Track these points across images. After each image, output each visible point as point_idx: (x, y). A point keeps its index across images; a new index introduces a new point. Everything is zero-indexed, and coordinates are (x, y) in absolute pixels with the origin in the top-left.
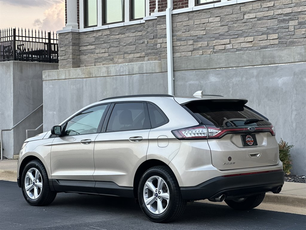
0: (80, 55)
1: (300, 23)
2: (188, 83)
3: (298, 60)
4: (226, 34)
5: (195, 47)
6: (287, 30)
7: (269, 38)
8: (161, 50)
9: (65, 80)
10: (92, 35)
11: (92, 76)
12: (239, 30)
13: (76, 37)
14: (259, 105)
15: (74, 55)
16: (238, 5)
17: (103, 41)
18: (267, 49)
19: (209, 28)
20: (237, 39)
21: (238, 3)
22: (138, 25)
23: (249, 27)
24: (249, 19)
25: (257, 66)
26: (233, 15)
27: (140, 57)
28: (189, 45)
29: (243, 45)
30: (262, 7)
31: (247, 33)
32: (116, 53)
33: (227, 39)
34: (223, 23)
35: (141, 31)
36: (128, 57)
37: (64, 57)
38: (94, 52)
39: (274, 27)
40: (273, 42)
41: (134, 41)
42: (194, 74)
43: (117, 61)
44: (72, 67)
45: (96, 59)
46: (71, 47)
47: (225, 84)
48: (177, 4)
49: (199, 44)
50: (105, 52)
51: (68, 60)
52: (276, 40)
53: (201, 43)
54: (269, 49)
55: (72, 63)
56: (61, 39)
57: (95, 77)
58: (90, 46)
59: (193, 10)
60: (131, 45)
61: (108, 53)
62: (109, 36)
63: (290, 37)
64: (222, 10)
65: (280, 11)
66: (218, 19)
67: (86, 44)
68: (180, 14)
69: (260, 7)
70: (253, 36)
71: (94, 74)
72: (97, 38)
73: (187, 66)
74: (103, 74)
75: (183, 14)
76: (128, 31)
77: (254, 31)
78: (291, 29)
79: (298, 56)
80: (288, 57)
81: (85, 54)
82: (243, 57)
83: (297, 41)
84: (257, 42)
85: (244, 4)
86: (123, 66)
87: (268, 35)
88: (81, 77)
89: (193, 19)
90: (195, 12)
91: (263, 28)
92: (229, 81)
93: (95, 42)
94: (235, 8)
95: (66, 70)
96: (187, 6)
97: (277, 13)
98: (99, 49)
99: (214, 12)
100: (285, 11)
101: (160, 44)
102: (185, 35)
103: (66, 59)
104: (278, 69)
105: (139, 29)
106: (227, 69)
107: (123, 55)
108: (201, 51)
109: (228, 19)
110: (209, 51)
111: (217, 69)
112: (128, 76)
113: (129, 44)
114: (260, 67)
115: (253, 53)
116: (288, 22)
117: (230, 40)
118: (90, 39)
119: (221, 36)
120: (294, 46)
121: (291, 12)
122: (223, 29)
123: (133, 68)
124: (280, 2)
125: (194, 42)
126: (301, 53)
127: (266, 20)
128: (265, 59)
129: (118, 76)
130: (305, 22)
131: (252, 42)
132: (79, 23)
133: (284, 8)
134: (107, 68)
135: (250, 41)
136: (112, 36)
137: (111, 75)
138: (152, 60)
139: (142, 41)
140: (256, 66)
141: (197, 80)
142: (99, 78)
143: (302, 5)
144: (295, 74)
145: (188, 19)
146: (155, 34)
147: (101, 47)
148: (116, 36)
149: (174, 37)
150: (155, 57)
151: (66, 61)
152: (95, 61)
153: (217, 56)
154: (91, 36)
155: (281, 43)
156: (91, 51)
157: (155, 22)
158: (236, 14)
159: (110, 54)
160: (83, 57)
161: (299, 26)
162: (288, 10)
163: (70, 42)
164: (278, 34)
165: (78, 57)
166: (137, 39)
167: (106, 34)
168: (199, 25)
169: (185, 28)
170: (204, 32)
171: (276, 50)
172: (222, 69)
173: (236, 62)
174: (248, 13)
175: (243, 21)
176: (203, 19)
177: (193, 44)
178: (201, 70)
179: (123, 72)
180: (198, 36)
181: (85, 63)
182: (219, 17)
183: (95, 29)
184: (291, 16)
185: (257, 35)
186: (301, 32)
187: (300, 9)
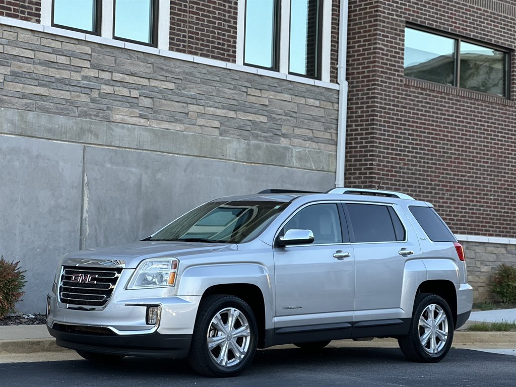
1: (14, 74)
3: (8, 131)
79: (7, 123)
83: (7, 101)
120: (2, 107)
121: (2, 52)
126: (13, 120)
130: (21, 74)
143: (18, 46)
161: (13, 77)
184: (2, 58)
186: (15, 88)
187: (16, 51)
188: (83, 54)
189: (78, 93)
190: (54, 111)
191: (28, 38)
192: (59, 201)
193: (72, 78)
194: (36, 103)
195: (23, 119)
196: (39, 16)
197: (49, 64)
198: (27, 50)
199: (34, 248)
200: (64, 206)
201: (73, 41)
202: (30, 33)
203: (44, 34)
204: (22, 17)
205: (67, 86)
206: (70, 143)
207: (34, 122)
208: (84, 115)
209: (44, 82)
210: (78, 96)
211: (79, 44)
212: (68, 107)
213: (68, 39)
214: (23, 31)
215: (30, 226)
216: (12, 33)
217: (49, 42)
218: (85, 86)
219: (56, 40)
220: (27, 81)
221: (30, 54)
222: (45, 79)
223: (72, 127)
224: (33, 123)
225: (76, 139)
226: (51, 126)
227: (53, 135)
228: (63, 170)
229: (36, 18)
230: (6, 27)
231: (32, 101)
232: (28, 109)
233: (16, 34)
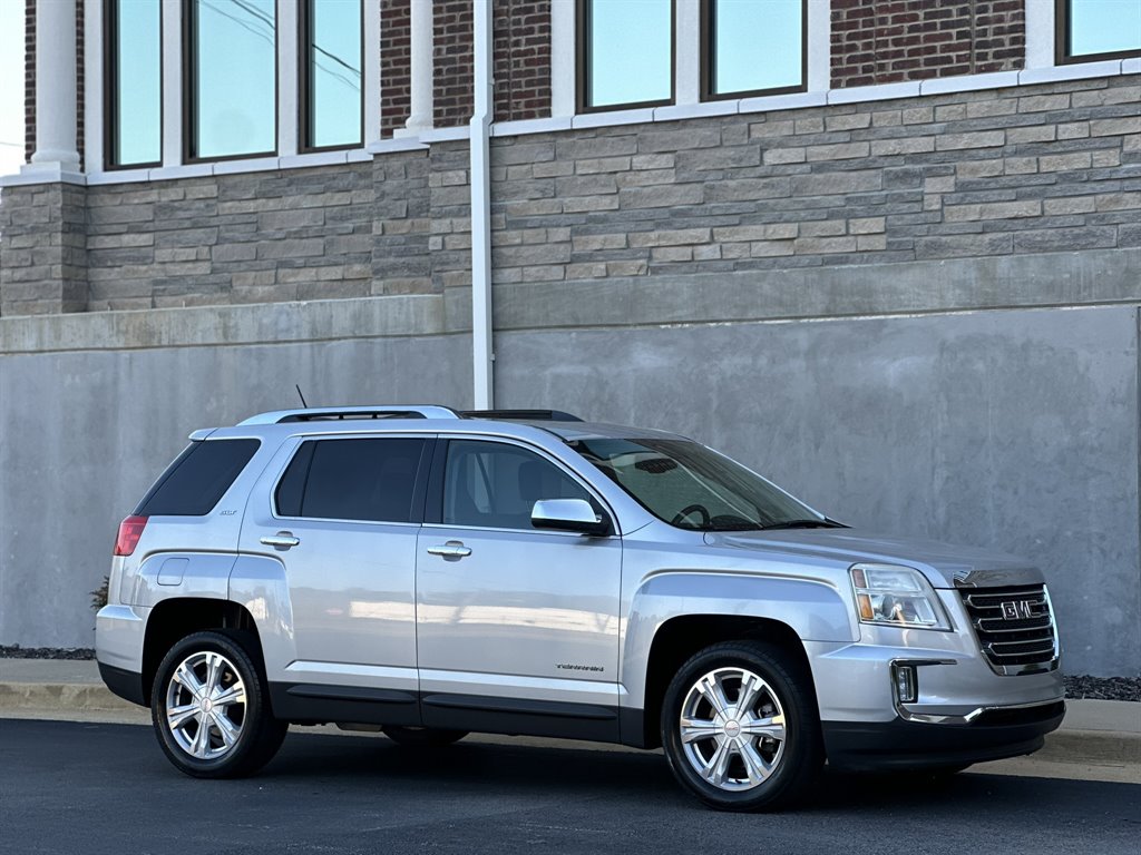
0: (87, 267)
1: (962, 187)
2: (547, 373)
3: (957, 303)
4: (698, 211)
5: (576, 249)
6: (917, 207)
7: (852, 231)
8: (445, 257)
9: (36, 355)
10: (144, 196)
11: (156, 344)
12: (745, 198)
13: (77, 203)
14: (817, 447)
15: (70, 265)
16: (741, 119)
17: (188, 219)
18: (847, 266)
19: (633, 190)
20: (736, 228)
21: (741, 111)
22: (336, 170)
23: (781, 193)
24: (783, 167)
25: (812, 320)
26: (722, 150)
27: (343, 280)
28: (557, 243)
29: (761, 250)
30: (829, 130)
31: (774, 210)
32: (242, 264)
33: (699, 227)
34: (685, 175)
35: (349, 191)
36: (291, 280)
37: (28, 274)
38: (148, 257)
39: (871, 194)
40: (869, 245)
41: (321, 223)
42: (574, 341)
43: (250, 291)
44: (61, 307)
45: (157, 282)
46: (58, 239)
47: (693, 377)
48: (508, 104)
49: (596, 242)
50: (197, 260)
51: (46, 282)
52: (877, 237)
53: (602, 237)
54: (852, 266)
55: (60, 293)
56: (14, 206)
57: (169, 346)
58: (132, 236)
59: (574, 127)
60: (307, 238)
61: (207, 264)
62: (213, 202)
63: (929, 228)
64: (681, 131)
65: (891, 147)
66: (666, 161)
67: (115, 227)
68: (520, 138)
69: (822, 129)
70: (795, 222)
71: (164, 336)
72: (161, 209)
73: (547, 315)
74: (203, 338)
75: (535, 140)
76: (294, 188)
77: (800, 206)
78: (931, 205)
79: (954, 289)
80: (919, 294)
81: (109, 264)
82: (761, 287)
83: (951, 244)
84: (809, 240)
85: (763, 116)
86: (290, 310)
87: (851, 221)
88: (108, 346)
89: (574, 156)
90: (579, 135)
91: (830, 198)
92: (706, 366)
93: (153, 221)
94: (733, 127)
95: (41, 319)
96: (547, 114)
97: (883, 152)
98: (173, 248)
99: (654, 136)
100: (908, 147)
101: (439, 239)
102: (538, 210)
103: (36, 281)
104: (886, 331)
105: (341, 184)
106: (699, 326)
107: (273, 272)
108: (602, 266)
109: (706, 161)
110: (632, 266)
111: (663, 327)
112: (308, 344)
113: (299, 235)
114: (821, 323)
115: (798, 276)
116: (922, 183)
117: (712, 232)
118: (137, 208)
119: (675, 218)
120: (942, 259)
121: (932, 149)
122: (687, 194)
123: (332, 317)
124: (893, 117)
125: (575, 232)
126: (965, 281)
127: (844, 174)
128: (838, 299)
129: (264, 346)
130: (979, 183)
131: (792, 239)
132: (82, 151)
133: (905, 134)
134: (222, 315)
135: (786, 236)
136: (229, 204)
137: (240, 341)
138: (400, 293)
139: (350, 225)
140: (805, 320)
141: (582, 362)
142: (187, 349)
143: (969, 129)
144: (943, 348)
145: (551, 155)
146: (413, 201)
147: (179, 242)
148: (245, 204)
149: (498, 216)
150: (411, 280)
151: (37, 288)
152: (155, 291)
153: (664, 281)
154: (136, 201)
155: (894, 248)
156: (136, 254)
157: (415, 161)
158: (732, 146)
159: (218, 265)
160: (103, 275)
161: (961, 195)
162: (923, 144)
163: (55, 218)
164: (883, 218)
165: (82, 272)
166: (333, 218)
167: (201, 196)
168: (594, 177)
169: (541, 184)
170: (612, 202)
171: (880, 269)
172: (680, 326)
173: (736, 306)
174: (777, 147)
175: (760, 171)
176: (610, 160)
177: (571, 241)
178: (600, 329)
179: (288, 330)
180: (591, 214)
181: (111, 296)
182: (670, 155)
183: (156, 174)
184: (934, 162)
185: (809, 218)
186: (965, 215)
187: (964, 141)
188: (1120, 107)
189: (1112, 195)
190: (1056, 244)
191: (988, 107)
192: (1083, 434)
193: (1096, 165)
194: (1012, 237)
195: (987, 275)
196: (1021, 52)
197: (1039, 148)
198: (989, 133)
199: (1028, 537)
200: (1096, 444)
201: (1095, 85)
202: (995, 95)
203: (1024, 90)
204: (981, 66)
205: (1088, 185)
206: (1103, 307)
207: (1011, 275)
208: (1133, 240)
209: (1029, 189)
210: (1117, 202)
211: (1113, 86)
212: (1094, 229)
213: (1085, 83)
214: (978, 97)
215: (1016, 493)
216: (955, 107)
217: (1038, 103)
218: (1131, 175)
219: (1053, 94)
220: (993, 195)
221: (995, 139)
222: (1032, 182)
223: (1106, 271)
224: (1009, 278)
225: (1115, 296)
226: (1052, 278)
227: (1056, 296)
228: (1087, 369)
229: (1013, 60)
230: (941, 98)
231: (1006, 234)
232: (998, 252)
233: (963, 106)
